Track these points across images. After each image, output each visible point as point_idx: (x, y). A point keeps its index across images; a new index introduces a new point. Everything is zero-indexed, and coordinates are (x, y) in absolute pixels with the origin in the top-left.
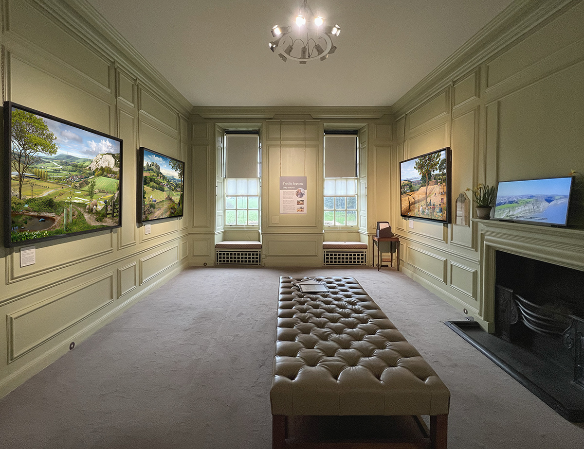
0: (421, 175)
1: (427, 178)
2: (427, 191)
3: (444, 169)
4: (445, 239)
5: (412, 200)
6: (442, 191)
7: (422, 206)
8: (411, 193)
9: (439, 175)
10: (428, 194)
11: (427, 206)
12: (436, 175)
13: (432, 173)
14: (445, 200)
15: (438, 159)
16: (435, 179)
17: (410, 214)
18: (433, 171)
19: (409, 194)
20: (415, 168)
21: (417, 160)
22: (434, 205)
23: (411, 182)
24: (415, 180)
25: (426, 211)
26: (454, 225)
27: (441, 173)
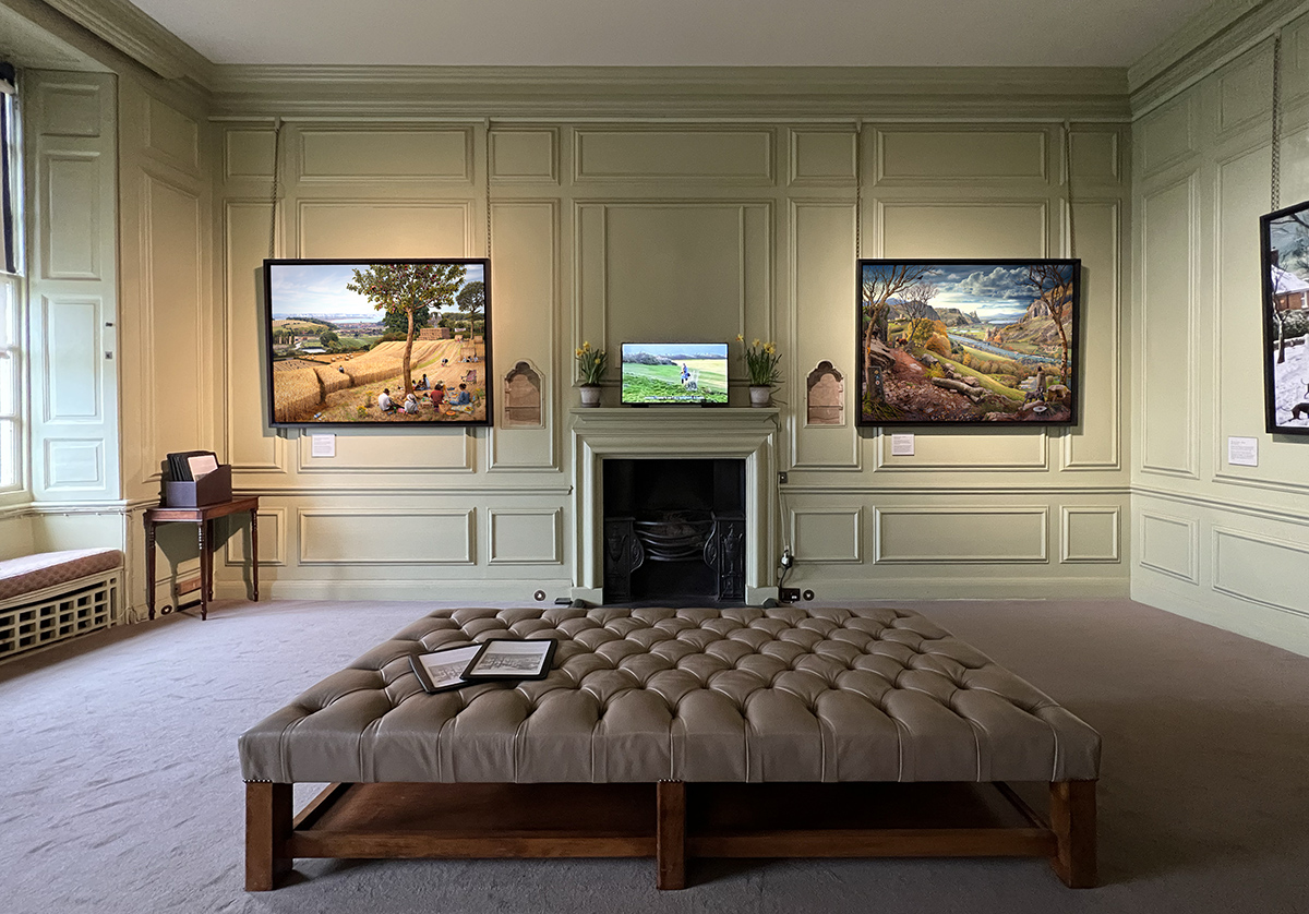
0: (383, 311)
1: (404, 323)
2: (409, 352)
3: (478, 304)
4: (472, 464)
7: (387, 392)
8: (333, 357)
9: (462, 317)
10: (413, 361)
11: (409, 389)
12: (448, 315)
13: (432, 310)
14: (481, 375)
15: (454, 281)
16: (442, 324)
17: (324, 416)
18: (438, 305)
19: (319, 358)
20: (351, 288)
21: (364, 269)
22: (438, 388)
23: (332, 327)
24: (357, 321)
25: (408, 404)
26: (499, 431)
27: (466, 312)
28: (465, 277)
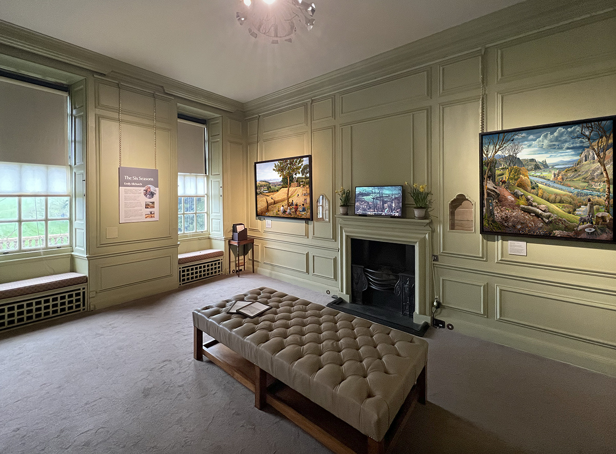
0: (282, 177)
1: (288, 181)
2: (288, 192)
3: (307, 173)
4: (307, 235)
5: (270, 201)
6: (305, 192)
7: (283, 206)
8: (270, 194)
9: (302, 178)
10: (289, 195)
11: (289, 206)
12: (299, 178)
13: (294, 176)
14: (308, 200)
15: (300, 165)
16: (297, 181)
17: (268, 214)
18: (296, 174)
19: (267, 194)
20: (274, 170)
21: (277, 163)
22: (296, 205)
23: (270, 183)
24: (275, 181)
25: (288, 211)
26: (315, 222)
27: (304, 176)
28: (303, 163)
